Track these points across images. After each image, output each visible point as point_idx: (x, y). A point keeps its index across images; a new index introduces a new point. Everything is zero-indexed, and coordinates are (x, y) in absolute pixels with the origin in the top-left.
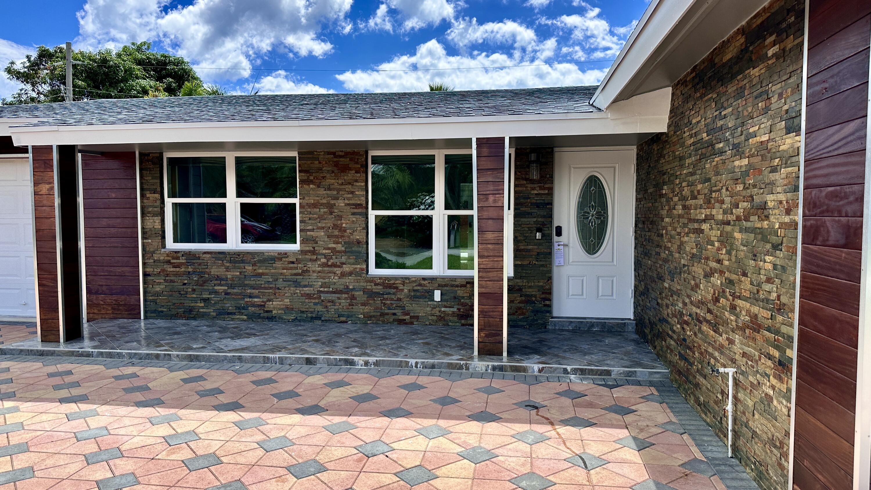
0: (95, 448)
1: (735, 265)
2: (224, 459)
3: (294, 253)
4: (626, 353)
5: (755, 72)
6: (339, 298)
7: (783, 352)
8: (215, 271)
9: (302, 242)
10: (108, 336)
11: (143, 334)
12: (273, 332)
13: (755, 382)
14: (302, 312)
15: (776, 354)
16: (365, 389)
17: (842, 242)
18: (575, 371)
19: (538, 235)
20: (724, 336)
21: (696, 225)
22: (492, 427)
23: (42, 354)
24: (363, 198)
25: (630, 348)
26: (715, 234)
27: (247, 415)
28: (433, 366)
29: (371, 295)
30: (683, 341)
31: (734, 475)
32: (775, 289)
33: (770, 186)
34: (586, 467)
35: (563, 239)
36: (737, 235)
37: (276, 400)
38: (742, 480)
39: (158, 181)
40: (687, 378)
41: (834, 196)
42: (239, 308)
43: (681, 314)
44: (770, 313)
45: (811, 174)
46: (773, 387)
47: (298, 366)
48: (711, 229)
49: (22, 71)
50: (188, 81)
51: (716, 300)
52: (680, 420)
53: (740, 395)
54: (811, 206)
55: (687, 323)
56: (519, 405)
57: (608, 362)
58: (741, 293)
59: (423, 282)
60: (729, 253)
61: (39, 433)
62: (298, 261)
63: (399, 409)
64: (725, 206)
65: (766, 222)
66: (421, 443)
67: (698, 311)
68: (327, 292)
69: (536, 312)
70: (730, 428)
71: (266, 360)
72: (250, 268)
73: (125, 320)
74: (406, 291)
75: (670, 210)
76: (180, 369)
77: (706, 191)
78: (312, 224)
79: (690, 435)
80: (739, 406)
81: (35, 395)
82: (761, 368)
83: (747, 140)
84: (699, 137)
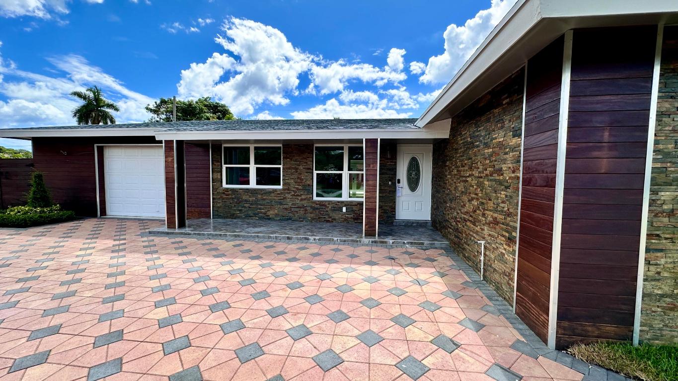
0: (198, 276)
1: (485, 196)
2: (257, 281)
3: (280, 190)
4: (429, 235)
5: (497, 111)
6: (300, 210)
7: (510, 233)
8: (244, 197)
9: (283, 185)
10: (197, 226)
11: (212, 225)
12: (270, 225)
13: (496, 247)
14: (283, 216)
15: (507, 235)
16: (316, 251)
17: (545, 184)
18: (408, 243)
19: (390, 183)
20: (479, 227)
21: (464, 179)
22: (375, 268)
23: (168, 233)
24: (311, 166)
25: (430, 233)
26: (474, 182)
27: (264, 262)
28: (345, 241)
29: (314, 209)
30: (457, 230)
31: (485, 288)
32: (506, 206)
33: (504, 161)
34: (420, 285)
35: (401, 185)
36: (486, 183)
37: (276, 255)
38: (489, 290)
39: (219, 157)
40: (459, 246)
41: (539, 164)
42: (254, 214)
43: (456, 218)
44: (504, 217)
45: (527, 155)
46: (505, 249)
47: (284, 240)
48: (472, 180)
49: (153, 109)
50: (228, 114)
51: (475, 211)
52: (457, 264)
53: (487, 253)
54: (527, 169)
55: (459, 222)
56: (386, 258)
57: (422, 239)
58: (488, 208)
59: (338, 203)
60: (481, 190)
61: (171, 269)
62: (281, 193)
63: (332, 260)
64: (479, 170)
65: (501, 177)
66: (345, 274)
67: (465, 216)
68: (294, 208)
69: (388, 217)
70: (482, 268)
71: (270, 237)
72: (260, 196)
73: (204, 219)
74: (330, 207)
75: (450, 172)
76: (231, 241)
77: (470, 164)
78: (288, 177)
79: (463, 270)
80: (487, 258)
81: (167, 252)
82: (498, 241)
83: (492, 141)
84: (466, 140)
